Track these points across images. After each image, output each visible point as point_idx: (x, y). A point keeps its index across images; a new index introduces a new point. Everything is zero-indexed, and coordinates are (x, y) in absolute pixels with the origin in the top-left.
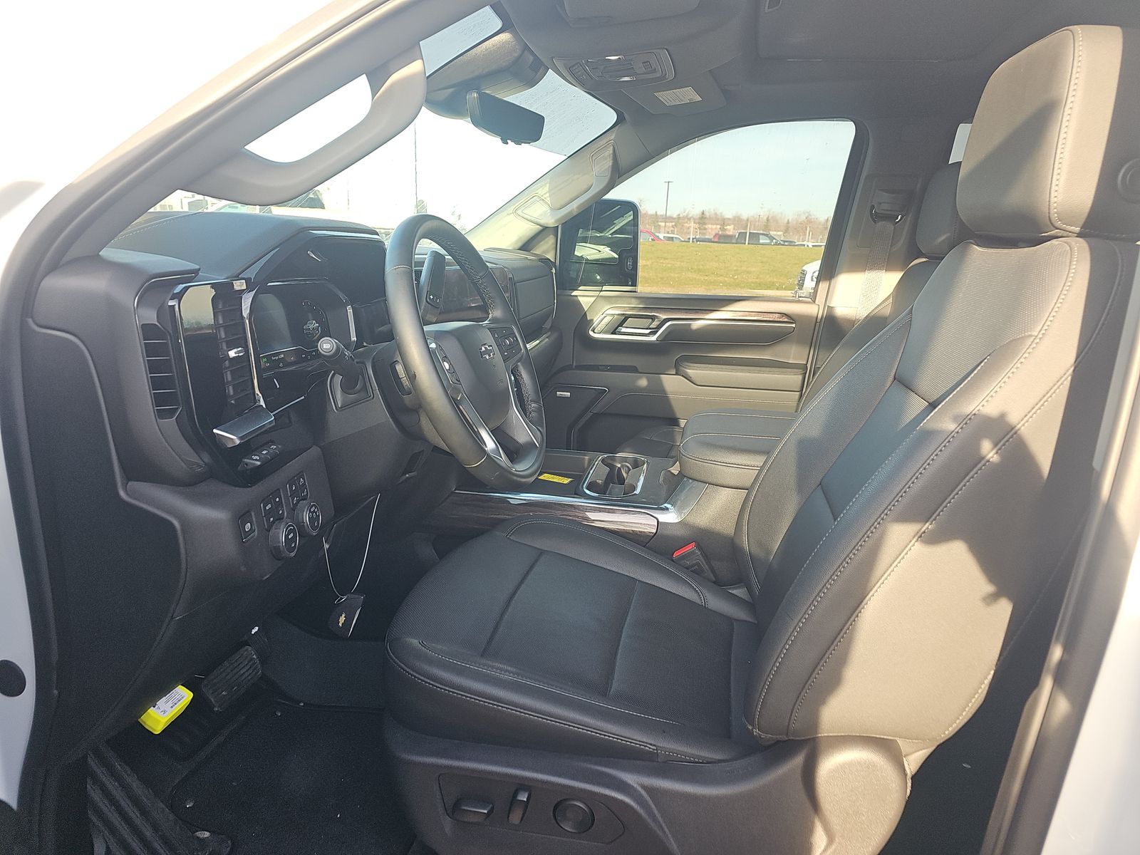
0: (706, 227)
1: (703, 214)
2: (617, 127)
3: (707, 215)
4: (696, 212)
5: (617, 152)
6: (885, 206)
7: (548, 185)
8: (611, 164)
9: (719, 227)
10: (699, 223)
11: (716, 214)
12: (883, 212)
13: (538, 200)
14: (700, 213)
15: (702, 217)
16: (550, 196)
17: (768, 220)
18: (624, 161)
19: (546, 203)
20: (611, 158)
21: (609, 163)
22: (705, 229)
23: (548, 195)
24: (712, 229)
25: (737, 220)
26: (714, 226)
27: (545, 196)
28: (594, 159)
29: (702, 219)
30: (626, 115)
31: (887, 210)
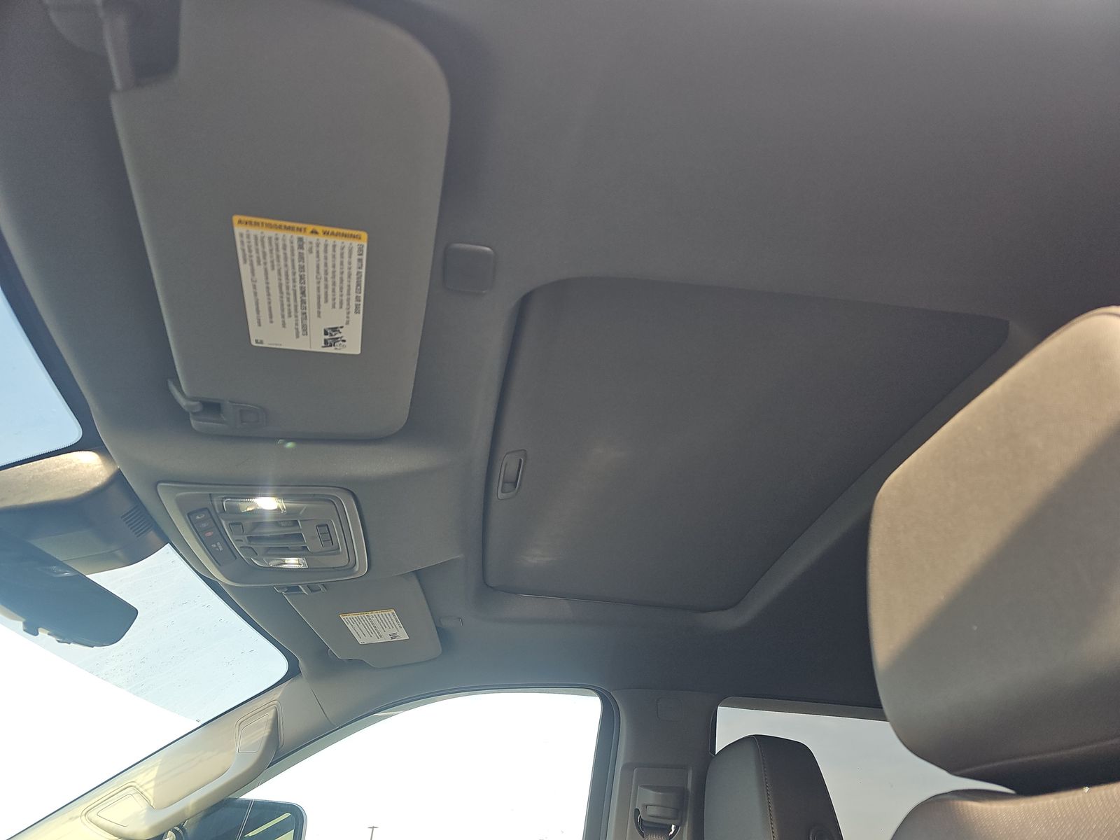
2: (287, 683)
5: (281, 718)
6: (653, 811)
7: (157, 768)
8: (267, 734)
12: (652, 820)
13: (133, 792)
16: (156, 786)
18: (289, 731)
19: (146, 799)
20: (269, 725)
21: (265, 732)
23: (152, 784)
27: (146, 787)
28: (242, 726)
30: (302, 664)
31: (657, 817)
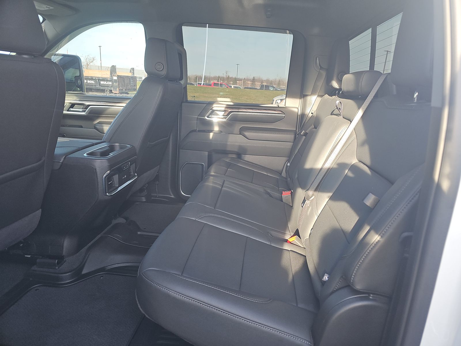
0: (255, 83)
1: (254, 78)
3: (256, 78)
4: (251, 77)
9: (260, 83)
10: (252, 82)
11: (259, 78)
14: (253, 78)
15: (254, 79)
17: (279, 81)
22: (255, 84)
24: (257, 84)
25: (267, 81)
26: (258, 83)
29: (254, 80)
